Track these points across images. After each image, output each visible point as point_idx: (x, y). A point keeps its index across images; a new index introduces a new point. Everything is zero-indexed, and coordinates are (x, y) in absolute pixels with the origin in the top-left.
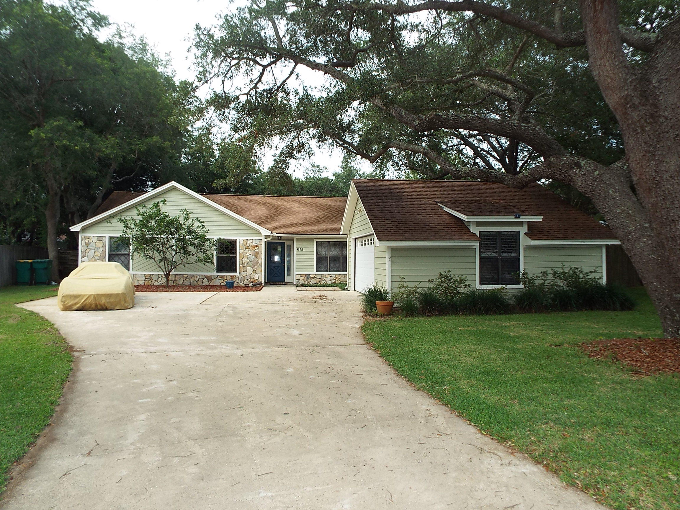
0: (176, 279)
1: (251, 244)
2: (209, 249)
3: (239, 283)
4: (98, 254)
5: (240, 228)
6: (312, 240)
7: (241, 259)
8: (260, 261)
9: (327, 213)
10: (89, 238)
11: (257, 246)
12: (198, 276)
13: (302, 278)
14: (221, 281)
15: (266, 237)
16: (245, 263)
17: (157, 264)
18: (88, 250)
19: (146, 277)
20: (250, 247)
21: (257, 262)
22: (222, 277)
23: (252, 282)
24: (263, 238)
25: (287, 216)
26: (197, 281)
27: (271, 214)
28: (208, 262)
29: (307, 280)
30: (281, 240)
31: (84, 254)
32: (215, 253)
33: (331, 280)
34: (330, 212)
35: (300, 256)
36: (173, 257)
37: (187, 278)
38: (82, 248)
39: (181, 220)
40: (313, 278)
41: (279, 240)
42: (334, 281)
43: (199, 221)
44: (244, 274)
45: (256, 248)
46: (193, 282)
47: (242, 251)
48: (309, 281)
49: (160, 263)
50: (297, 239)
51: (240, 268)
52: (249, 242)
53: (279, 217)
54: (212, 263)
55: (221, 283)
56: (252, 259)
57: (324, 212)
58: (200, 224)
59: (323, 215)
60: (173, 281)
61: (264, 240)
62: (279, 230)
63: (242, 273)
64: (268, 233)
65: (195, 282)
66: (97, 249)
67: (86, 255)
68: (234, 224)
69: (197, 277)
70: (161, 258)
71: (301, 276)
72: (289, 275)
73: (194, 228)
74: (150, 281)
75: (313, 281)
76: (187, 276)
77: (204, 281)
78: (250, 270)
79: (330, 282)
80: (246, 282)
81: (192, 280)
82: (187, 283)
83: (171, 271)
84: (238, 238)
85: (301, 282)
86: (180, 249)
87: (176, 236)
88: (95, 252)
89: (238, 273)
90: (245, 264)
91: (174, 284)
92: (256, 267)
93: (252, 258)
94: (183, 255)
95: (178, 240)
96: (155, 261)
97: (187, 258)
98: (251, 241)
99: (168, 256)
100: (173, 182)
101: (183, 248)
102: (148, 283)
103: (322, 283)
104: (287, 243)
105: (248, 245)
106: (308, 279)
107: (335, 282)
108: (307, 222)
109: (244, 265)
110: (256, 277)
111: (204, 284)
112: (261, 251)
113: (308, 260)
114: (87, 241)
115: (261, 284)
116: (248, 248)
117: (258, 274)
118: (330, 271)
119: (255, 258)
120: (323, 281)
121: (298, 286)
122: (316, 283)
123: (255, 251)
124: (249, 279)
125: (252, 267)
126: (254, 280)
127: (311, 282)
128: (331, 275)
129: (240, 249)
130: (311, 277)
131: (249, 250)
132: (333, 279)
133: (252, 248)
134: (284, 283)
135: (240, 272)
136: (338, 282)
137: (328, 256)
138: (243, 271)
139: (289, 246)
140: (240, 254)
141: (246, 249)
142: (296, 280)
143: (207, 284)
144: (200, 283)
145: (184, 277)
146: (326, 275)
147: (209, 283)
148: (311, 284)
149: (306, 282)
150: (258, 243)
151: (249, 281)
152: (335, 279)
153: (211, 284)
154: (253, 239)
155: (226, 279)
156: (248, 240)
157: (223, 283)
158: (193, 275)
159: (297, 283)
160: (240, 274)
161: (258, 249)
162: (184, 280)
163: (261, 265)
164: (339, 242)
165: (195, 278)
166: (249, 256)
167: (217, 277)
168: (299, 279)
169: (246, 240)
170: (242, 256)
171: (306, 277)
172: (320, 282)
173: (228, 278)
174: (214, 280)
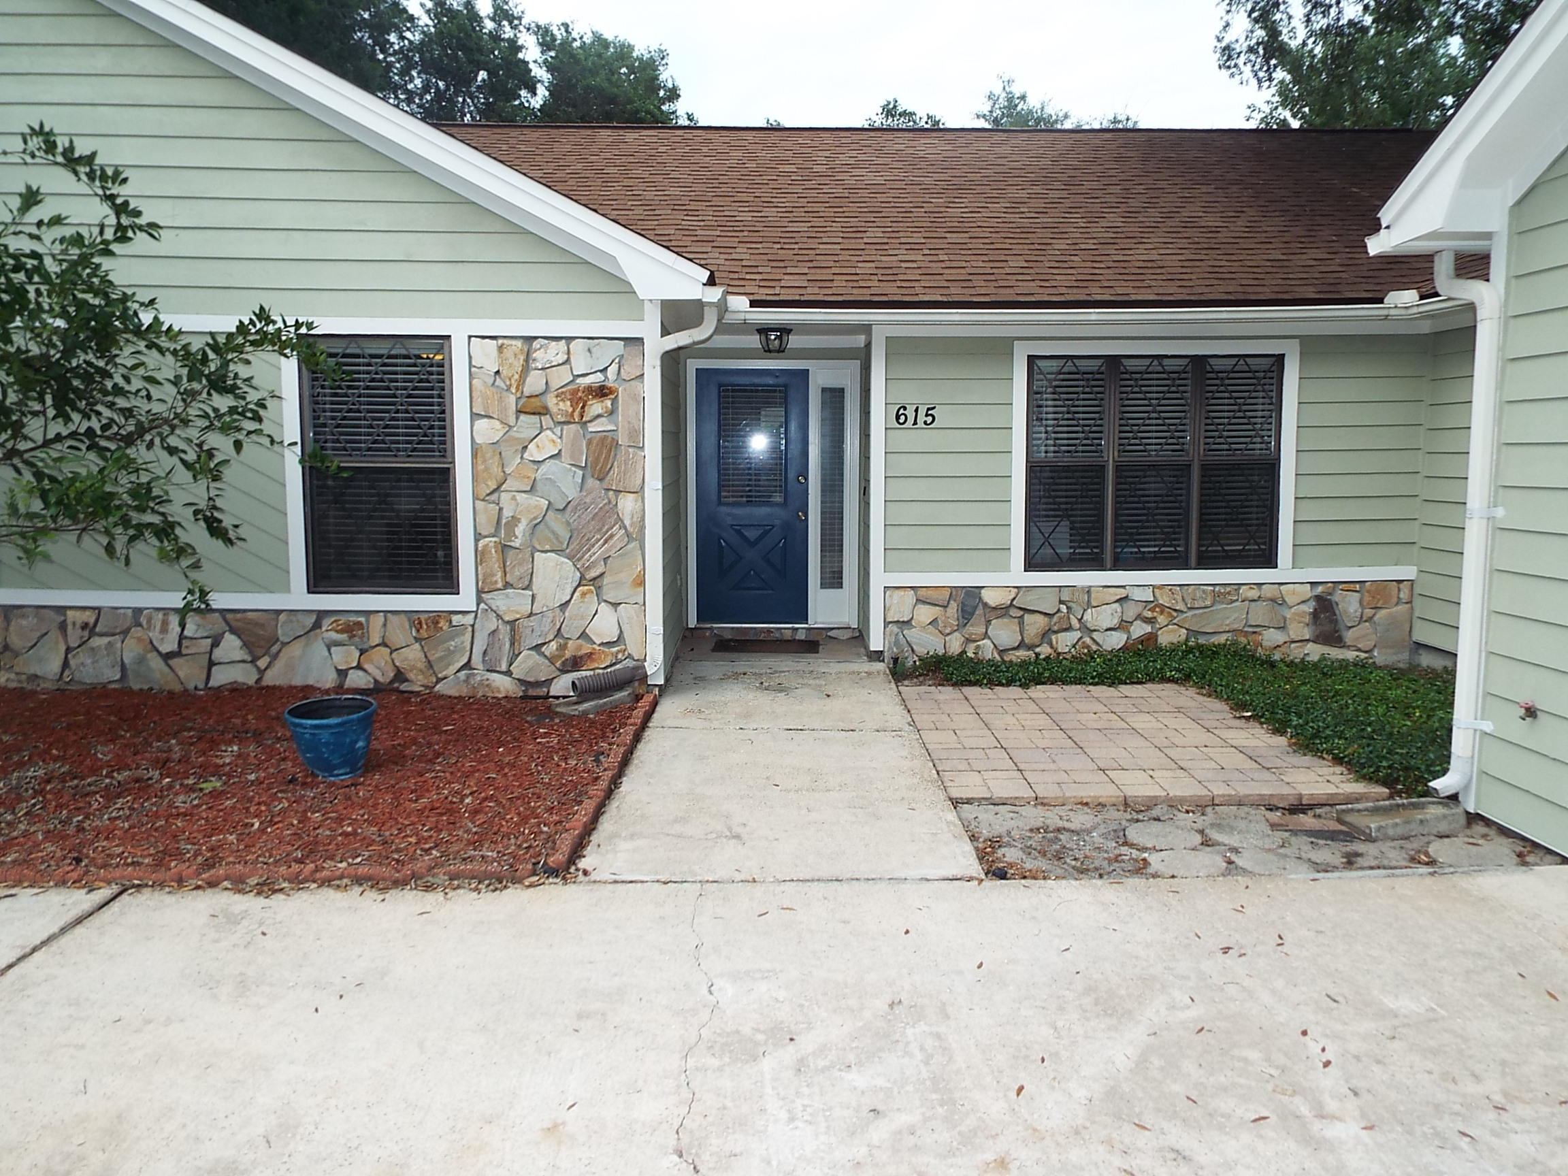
0: (15, 640)
1: (561, 378)
3: (480, 674)
5: (470, 247)
6: (1000, 349)
7: (489, 494)
8: (627, 504)
9: (1057, 194)
11: (602, 392)
12: (175, 623)
13: (925, 614)
14: (345, 656)
15: (676, 315)
16: (515, 520)
20: (551, 401)
21: (609, 514)
22: (353, 627)
23: (575, 664)
24: (648, 328)
25: (816, 207)
26: (167, 657)
27: (716, 201)
29: (961, 626)
30: (781, 351)
33: (1123, 626)
34: (1075, 189)
35: (917, 463)
37: (90, 629)
40: (1002, 611)
41: (768, 351)
42: (1140, 630)
44: (511, 603)
45: (596, 407)
46: (141, 660)
47: (488, 431)
48: (976, 629)
50: (899, 348)
51: (480, 556)
52: (542, 356)
53: (767, 212)
55: (343, 673)
56: (572, 493)
57: (1037, 189)
59: (1040, 204)
61: (657, 345)
62: (767, 282)
63: (499, 601)
64: (683, 280)
65: (156, 663)
68: (421, 216)
69: (164, 623)
71: (922, 596)
72: (833, 579)
75: (1004, 633)
76: (90, 617)
77: (218, 654)
78: (553, 574)
79: (1116, 641)
80: (528, 664)
81: (130, 649)
82: (97, 669)
84: (458, 329)
85: (927, 642)
89: (465, 599)
90: (520, 530)
91: (2, 680)
92: (598, 552)
93: (567, 483)
98: (555, 353)
103: (1065, 642)
104: (822, 376)
105: (535, 383)
106: (966, 614)
107: (1151, 638)
109: (511, 533)
110: (604, 626)
111: (221, 677)
112: (636, 435)
113: (966, 490)
115: (637, 676)
116: (533, 407)
117: (615, 605)
118: (1119, 564)
119: (591, 482)
120: (1069, 629)
121: (900, 672)
122: (1021, 645)
123: (592, 428)
124: (553, 645)
125: (572, 549)
126: (586, 648)
127: (986, 635)
128: (1122, 593)
129: (474, 416)
130: (985, 605)
131: (546, 420)
132: (1139, 617)
133: (566, 406)
134: (801, 636)
135: (479, 592)
136: (1169, 637)
137: (1110, 458)
138: (507, 585)
139: (834, 397)
140: (475, 455)
141: (519, 412)
142: (886, 624)
143: (244, 675)
144: (189, 673)
145: (70, 627)
146: (1088, 591)
147: (262, 672)
148: (988, 651)
149: (955, 645)
150: (615, 367)
151: (551, 660)
152: (1149, 614)
153: (270, 679)
154: (569, 339)
155: (384, 644)
156: (536, 344)
157: (359, 667)
158: (138, 611)
159: (897, 643)
160: (479, 600)
161: (612, 412)
162: (68, 650)
163: (637, 536)
164: (1184, 362)
165: (155, 635)
166: (544, 468)
167: (317, 625)
168: (908, 623)
169: (519, 343)
170: (496, 470)
171: (953, 605)
172: (1046, 635)
173: (400, 633)
174: (296, 649)
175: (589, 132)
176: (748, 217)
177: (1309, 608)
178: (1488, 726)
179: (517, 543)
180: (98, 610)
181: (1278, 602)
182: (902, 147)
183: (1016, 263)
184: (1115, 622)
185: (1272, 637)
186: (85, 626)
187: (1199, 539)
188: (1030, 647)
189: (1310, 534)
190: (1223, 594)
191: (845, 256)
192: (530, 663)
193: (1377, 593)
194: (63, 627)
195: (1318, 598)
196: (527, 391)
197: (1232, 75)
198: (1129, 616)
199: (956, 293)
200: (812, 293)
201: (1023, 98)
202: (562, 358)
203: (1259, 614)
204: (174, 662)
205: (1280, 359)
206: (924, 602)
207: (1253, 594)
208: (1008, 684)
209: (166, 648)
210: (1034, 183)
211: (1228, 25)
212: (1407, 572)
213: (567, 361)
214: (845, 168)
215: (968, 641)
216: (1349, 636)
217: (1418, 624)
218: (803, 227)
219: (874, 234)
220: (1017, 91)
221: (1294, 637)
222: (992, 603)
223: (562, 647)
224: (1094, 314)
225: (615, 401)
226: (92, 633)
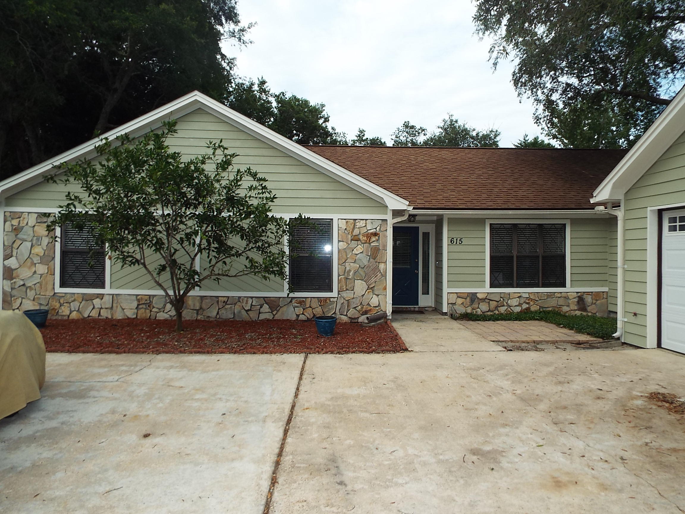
0: (204, 306)
1: (364, 230)
2: (274, 242)
3: (338, 316)
4: (38, 250)
5: (339, 194)
6: (481, 222)
7: (342, 263)
8: (382, 266)
9: (490, 172)
10: (19, 215)
11: (375, 234)
12: (250, 301)
13: (460, 301)
14: (299, 311)
15: (397, 213)
16: (350, 271)
17: (154, 279)
18: (18, 242)
19: (138, 300)
20: (361, 237)
21: (377, 269)
22: (302, 302)
23: (366, 313)
24: (389, 217)
26: (247, 311)
27: (386, 174)
28: (273, 272)
29: (471, 305)
30: (414, 221)
31: (8, 251)
32: (287, 250)
33: (520, 305)
35: (456, 256)
36: (193, 259)
37: (225, 303)
38: (5, 239)
39: (210, 168)
40: (483, 300)
41: (410, 221)
42: (525, 306)
43: (254, 175)
44: (348, 295)
45: (373, 239)
46: (240, 312)
47: (343, 245)
48: (475, 305)
49: (159, 274)
50: (452, 221)
51: (339, 281)
52: (358, 225)
53: (403, 178)
54: (281, 273)
55: (298, 316)
56: (366, 263)
58: (255, 183)
59: (486, 175)
60: (198, 310)
61: (391, 222)
63: (344, 294)
64: (401, 204)
65: (244, 312)
66: (38, 239)
67: (14, 253)
68: (325, 186)
69: (247, 301)
70: (163, 262)
71: (459, 295)
72: (426, 292)
73: (241, 193)
74: (148, 311)
75: (484, 307)
76: (225, 299)
77: (261, 310)
78: (360, 286)
79: (518, 309)
80: (352, 313)
81: (237, 309)
82: (227, 314)
83: (187, 291)
84: (335, 217)
85: (460, 310)
86: (208, 241)
87: (200, 211)
88: (32, 246)
89: (335, 294)
90: (351, 274)
91: (199, 318)
92: (373, 280)
93: (365, 261)
94: (214, 254)
95: (203, 219)
96: (149, 272)
97: (225, 263)
98: (362, 224)
99: (181, 258)
100: (196, 92)
101: (218, 239)
102: (143, 314)
103: (502, 310)
105: (356, 232)
106: (472, 301)
107: (528, 309)
108: (463, 187)
109: (348, 275)
110: (374, 301)
111: (262, 317)
112: (386, 245)
113: (472, 263)
114: (15, 222)
115: (384, 316)
116: (356, 239)
117: (378, 295)
118: (518, 286)
119: (371, 260)
120: (503, 306)
121: (454, 317)
122: (489, 311)
123: (372, 244)
124: (360, 307)
125: (366, 279)
126: (369, 308)
127: (478, 308)
128: (519, 295)
129: (339, 241)
130: (478, 298)
131: (359, 242)
132: (525, 302)
133: (365, 238)
134: (417, 309)
135: (339, 292)
136: (534, 308)
137: (515, 253)
138: (347, 290)
139: (426, 235)
140: (339, 252)
141: (352, 240)
142: (448, 304)
143: (269, 316)
144: (253, 316)
145: (220, 302)
146: (509, 294)
147: (274, 315)
148: (479, 312)
149: (469, 310)
150: (379, 227)
151: (359, 311)
152: (528, 301)
153: (277, 317)
154: (366, 220)
155: (310, 307)
156: (357, 221)
157: (303, 314)
158: (240, 297)
159: (451, 310)
160: (339, 294)
161: (378, 240)
162: (219, 309)
163: (384, 275)
164: (536, 226)
165: (244, 304)
166: (358, 256)
167: (291, 301)
168: (455, 304)
169: (352, 221)
170: (345, 256)
171: (468, 298)
172: (497, 307)
173: (315, 304)
174: (284, 309)
175: (333, 148)
176: (398, 180)
177: (576, 300)
178: (626, 320)
179: (350, 277)
180: (228, 297)
181: (567, 298)
182: (437, 154)
183: (485, 196)
184: (517, 304)
185: (565, 309)
186: (224, 302)
187: (542, 279)
188: (492, 311)
189: (576, 277)
190: (550, 295)
191: (432, 193)
192: (353, 312)
193: (596, 296)
194: (218, 302)
195: (579, 297)
196: (354, 234)
197: (538, 126)
198: (522, 302)
199: (469, 205)
200: (427, 205)
201: (456, 121)
202: (364, 225)
203: (561, 302)
204: (249, 312)
205: (564, 225)
206: (460, 297)
207: (559, 295)
208: (489, 321)
209: (246, 309)
210: (483, 168)
211: (537, 109)
212: (606, 289)
213: (366, 226)
214: (421, 162)
215: (473, 309)
216: (589, 309)
217: (610, 305)
218: (416, 183)
219: (438, 186)
220: (454, 119)
221: (572, 308)
222: (480, 298)
223: (362, 308)
224: (510, 212)
225: (379, 237)
226: (226, 304)
